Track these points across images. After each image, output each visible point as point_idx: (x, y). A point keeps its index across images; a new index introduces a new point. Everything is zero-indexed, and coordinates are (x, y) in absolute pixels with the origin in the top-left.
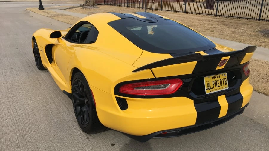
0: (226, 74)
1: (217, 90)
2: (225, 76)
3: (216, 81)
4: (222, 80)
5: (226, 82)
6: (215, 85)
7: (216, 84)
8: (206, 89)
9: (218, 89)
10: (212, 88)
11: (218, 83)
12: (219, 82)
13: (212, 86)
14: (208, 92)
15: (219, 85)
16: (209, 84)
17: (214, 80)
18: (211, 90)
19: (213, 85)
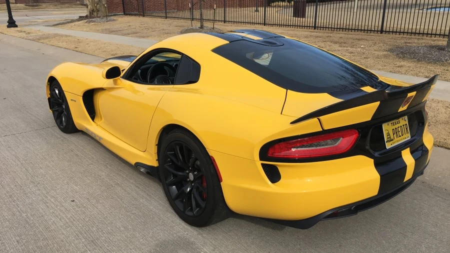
0: (406, 118)
1: (398, 141)
2: (405, 120)
3: (396, 128)
4: (403, 127)
5: (407, 129)
6: (395, 135)
7: (397, 133)
8: (386, 141)
9: (400, 140)
10: (393, 140)
11: (399, 132)
12: (399, 129)
13: (392, 137)
14: (388, 146)
15: (401, 135)
16: (388, 134)
17: (394, 127)
18: (391, 142)
19: (394, 134)
